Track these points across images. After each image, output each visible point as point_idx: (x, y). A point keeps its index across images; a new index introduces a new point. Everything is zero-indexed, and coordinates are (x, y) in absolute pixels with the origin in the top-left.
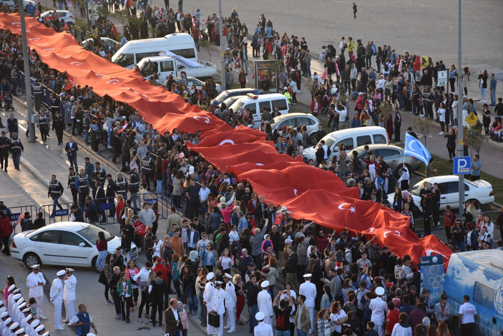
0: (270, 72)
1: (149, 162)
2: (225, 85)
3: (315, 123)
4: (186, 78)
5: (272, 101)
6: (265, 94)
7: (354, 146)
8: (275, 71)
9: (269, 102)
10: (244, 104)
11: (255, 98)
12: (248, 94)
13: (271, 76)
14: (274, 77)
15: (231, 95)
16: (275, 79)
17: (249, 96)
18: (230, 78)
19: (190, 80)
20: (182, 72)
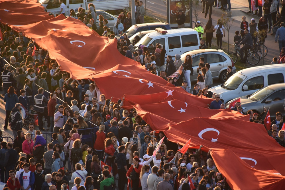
0: (183, 5)
1: (42, 100)
2: (135, 18)
3: (226, 59)
4: (95, 10)
5: (182, 36)
6: (180, 28)
7: (265, 85)
8: (189, 4)
9: (179, 37)
10: (151, 39)
11: (164, 33)
12: (157, 29)
13: (185, 9)
14: (187, 11)
15: (140, 29)
16: (189, 13)
17: (157, 31)
18: (140, 11)
19: (98, 13)
20: (91, 5)
